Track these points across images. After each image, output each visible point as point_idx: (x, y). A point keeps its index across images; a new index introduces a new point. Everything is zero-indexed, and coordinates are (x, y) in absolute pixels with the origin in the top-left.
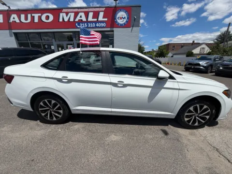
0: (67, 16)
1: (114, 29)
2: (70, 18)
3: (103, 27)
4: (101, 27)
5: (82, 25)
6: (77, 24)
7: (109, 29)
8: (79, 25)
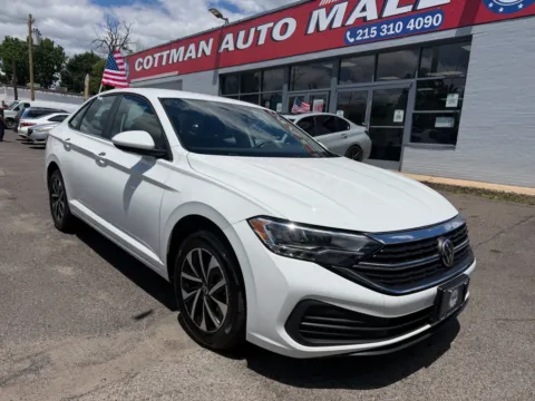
0: (328, 14)
1: (476, 30)
2: (333, 19)
3: (432, 29)
4: (424, 31)
5: (364, 35)
6: (348, 33)
7: (451, 34)
8: (354, 35)
